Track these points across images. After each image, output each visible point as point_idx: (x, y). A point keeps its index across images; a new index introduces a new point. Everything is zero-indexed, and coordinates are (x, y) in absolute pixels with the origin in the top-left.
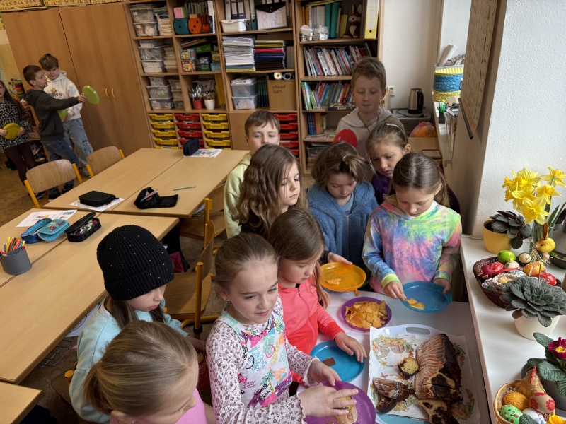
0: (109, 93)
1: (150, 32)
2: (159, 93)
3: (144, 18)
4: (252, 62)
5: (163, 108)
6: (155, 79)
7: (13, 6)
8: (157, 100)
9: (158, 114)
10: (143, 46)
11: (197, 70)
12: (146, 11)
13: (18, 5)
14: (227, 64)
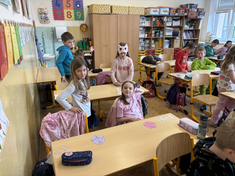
2: (142, 44)
3: (143, 20)
4: (172, 34)
5: (142, 49)
6: (141, 39)
7: (99, 12)
8: (141, 46)
9: (142, 51)
11: (155, 37)
13: (101, 12)
14: (166, 35)
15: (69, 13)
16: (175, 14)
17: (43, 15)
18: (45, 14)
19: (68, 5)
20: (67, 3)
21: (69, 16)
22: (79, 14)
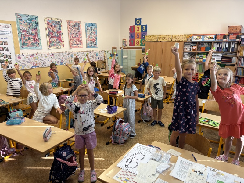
0: (171, 65)
1: (188, 50)
3: (188, 46)
4: (221, 60)
10: (185, 53)
12: (189, 44)
15: (138, 42)
16: (223, 40)
17: (124, 43)
18: (125, 42)
19: (138, 36)
20: (138, 35)
21: (138, 43)
22: (143, 42)
